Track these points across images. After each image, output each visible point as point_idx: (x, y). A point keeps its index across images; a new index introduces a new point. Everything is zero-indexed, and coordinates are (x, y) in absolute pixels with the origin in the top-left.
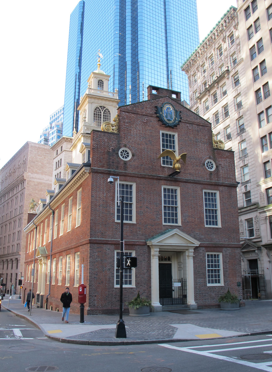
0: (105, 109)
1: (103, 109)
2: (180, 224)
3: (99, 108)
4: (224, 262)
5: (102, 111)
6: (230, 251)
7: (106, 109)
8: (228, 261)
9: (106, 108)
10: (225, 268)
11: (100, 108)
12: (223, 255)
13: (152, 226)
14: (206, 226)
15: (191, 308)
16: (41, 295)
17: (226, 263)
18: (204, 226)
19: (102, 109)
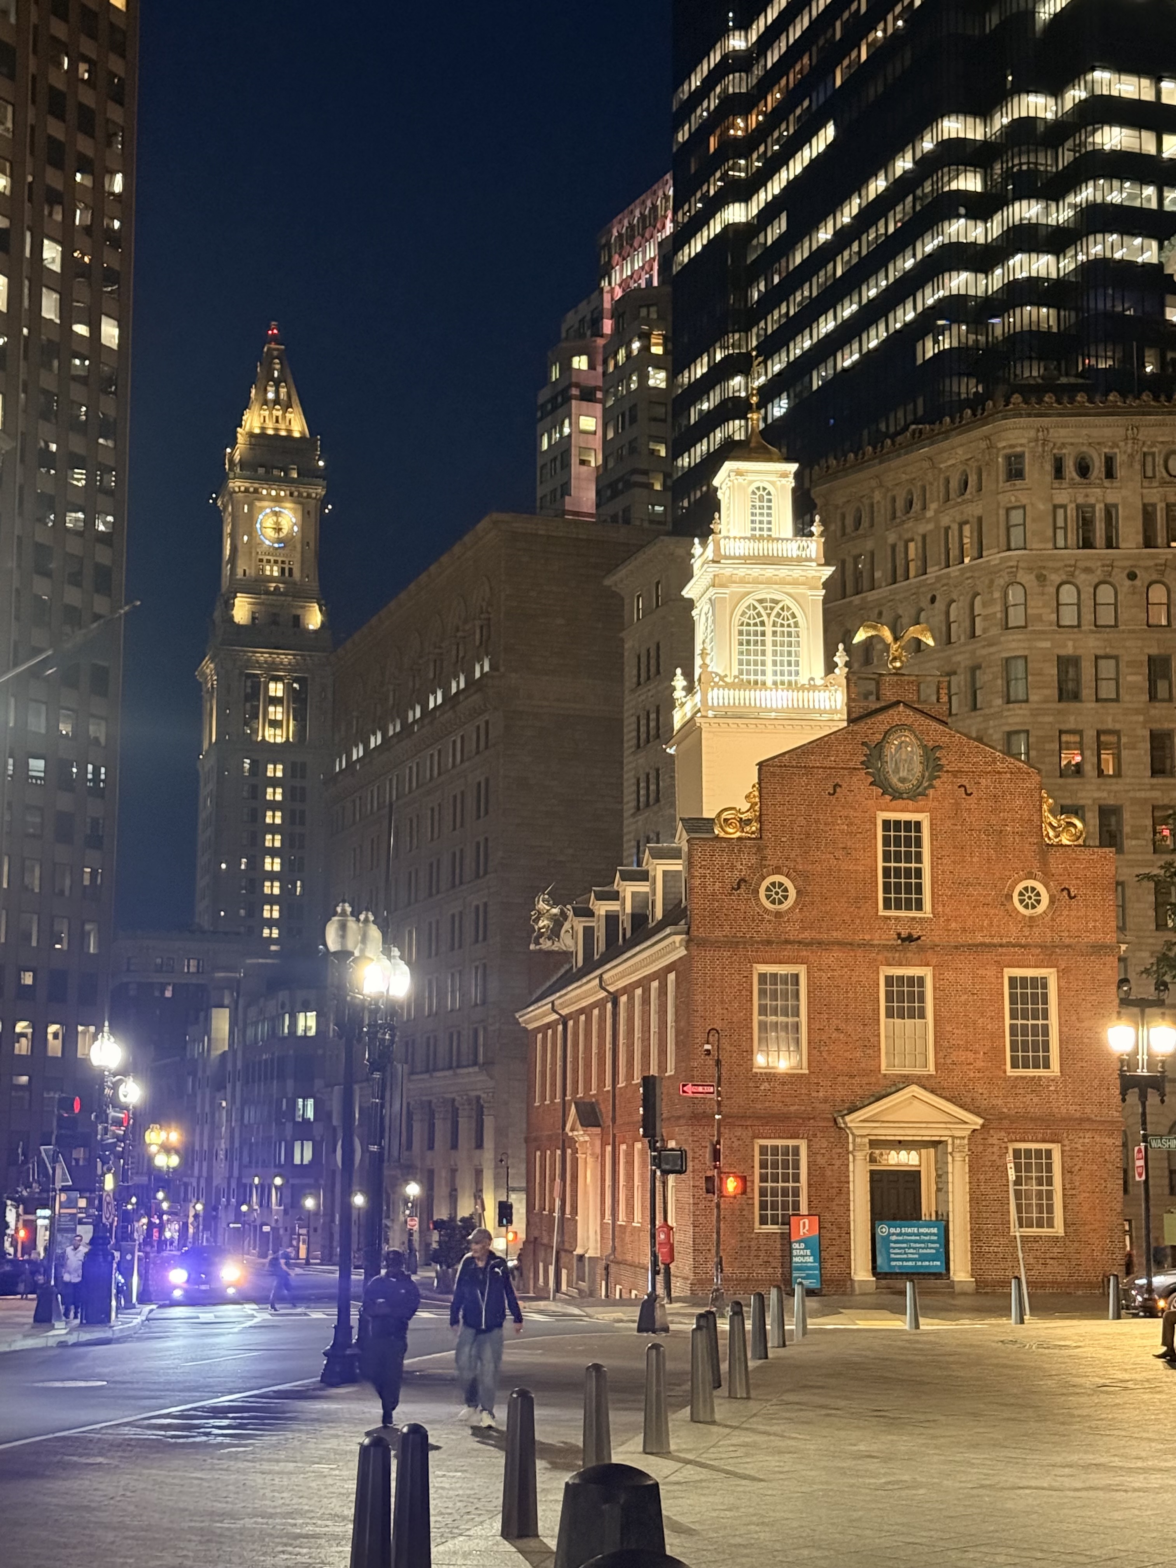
0: (777, 609)
1: (772, 609)
2: (931, 1069)
3: (755, 608)
4: (1067, 1171)
5: (769, 615)
6: (1087, 1140)
7: (782, 609)
8: (1077, 1168)
9: (780, 605)
10: (1068, 1186)
11: (760, 608)
12: (1063, 1152)
13: (852, 1077)
14: (1010, 1072)
15: (958, 1288)
16: (590, 1258)
17: (1071, 1172)
18: (1005, 1072)
19: (765, 608)
